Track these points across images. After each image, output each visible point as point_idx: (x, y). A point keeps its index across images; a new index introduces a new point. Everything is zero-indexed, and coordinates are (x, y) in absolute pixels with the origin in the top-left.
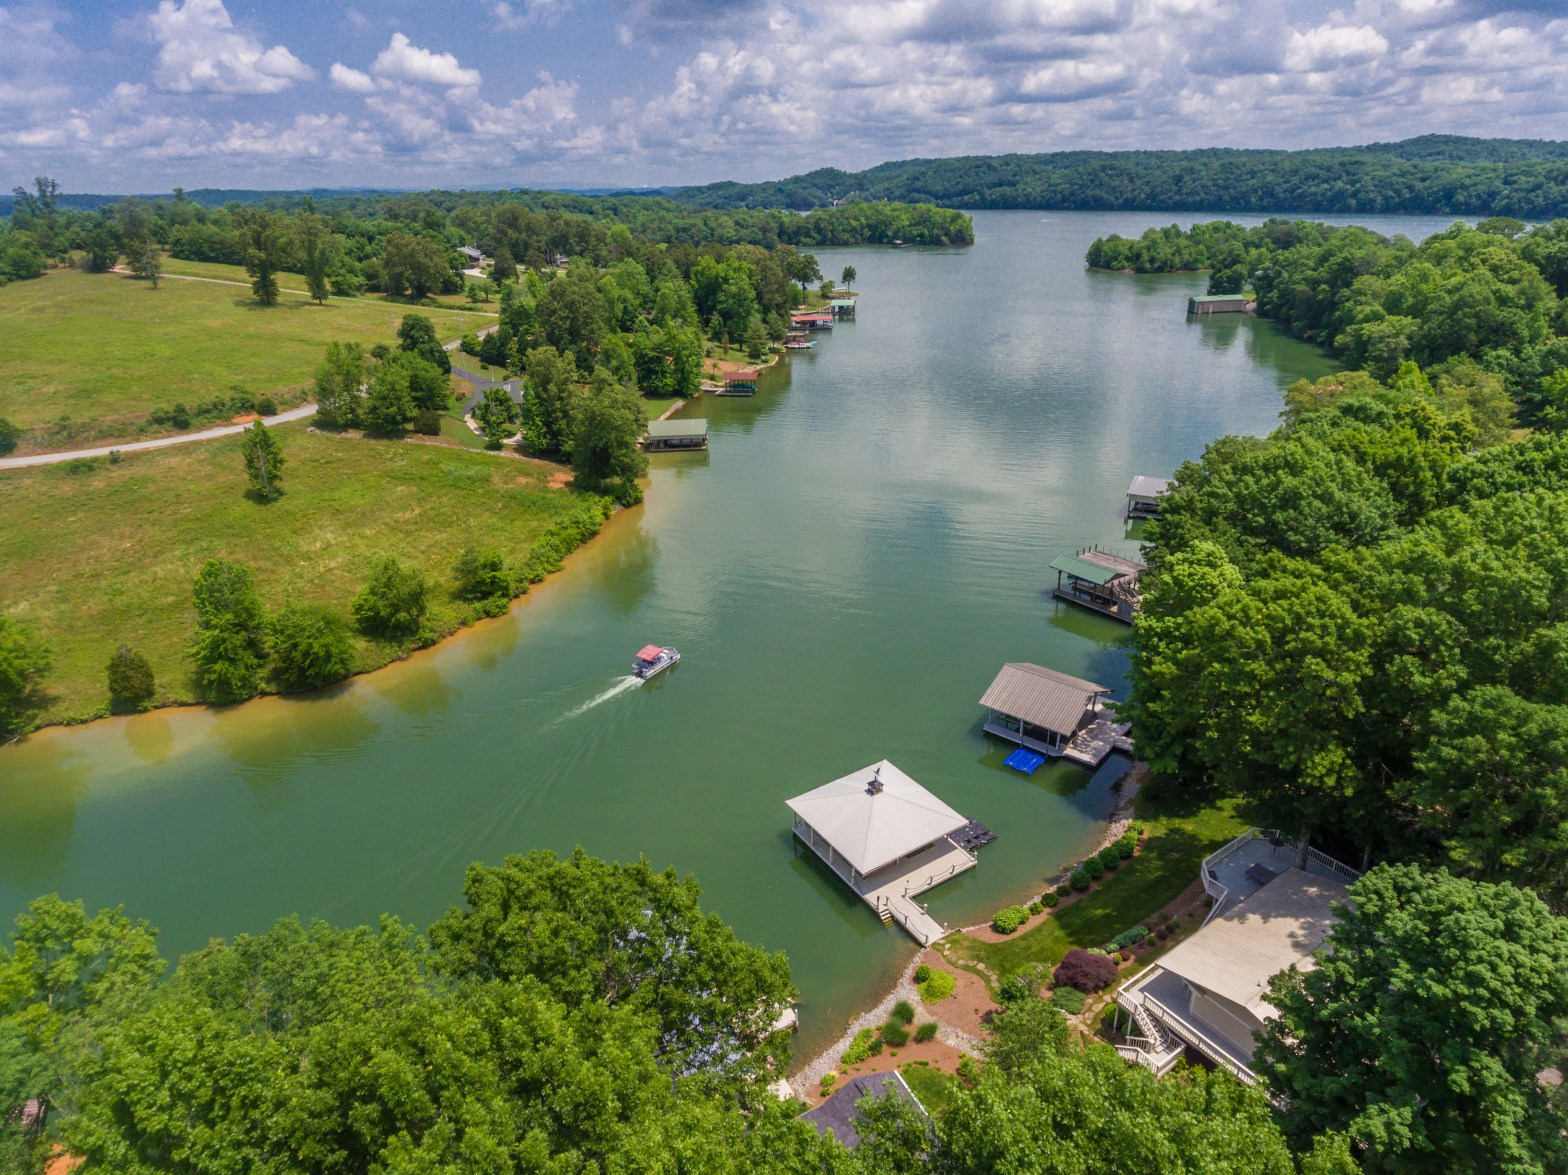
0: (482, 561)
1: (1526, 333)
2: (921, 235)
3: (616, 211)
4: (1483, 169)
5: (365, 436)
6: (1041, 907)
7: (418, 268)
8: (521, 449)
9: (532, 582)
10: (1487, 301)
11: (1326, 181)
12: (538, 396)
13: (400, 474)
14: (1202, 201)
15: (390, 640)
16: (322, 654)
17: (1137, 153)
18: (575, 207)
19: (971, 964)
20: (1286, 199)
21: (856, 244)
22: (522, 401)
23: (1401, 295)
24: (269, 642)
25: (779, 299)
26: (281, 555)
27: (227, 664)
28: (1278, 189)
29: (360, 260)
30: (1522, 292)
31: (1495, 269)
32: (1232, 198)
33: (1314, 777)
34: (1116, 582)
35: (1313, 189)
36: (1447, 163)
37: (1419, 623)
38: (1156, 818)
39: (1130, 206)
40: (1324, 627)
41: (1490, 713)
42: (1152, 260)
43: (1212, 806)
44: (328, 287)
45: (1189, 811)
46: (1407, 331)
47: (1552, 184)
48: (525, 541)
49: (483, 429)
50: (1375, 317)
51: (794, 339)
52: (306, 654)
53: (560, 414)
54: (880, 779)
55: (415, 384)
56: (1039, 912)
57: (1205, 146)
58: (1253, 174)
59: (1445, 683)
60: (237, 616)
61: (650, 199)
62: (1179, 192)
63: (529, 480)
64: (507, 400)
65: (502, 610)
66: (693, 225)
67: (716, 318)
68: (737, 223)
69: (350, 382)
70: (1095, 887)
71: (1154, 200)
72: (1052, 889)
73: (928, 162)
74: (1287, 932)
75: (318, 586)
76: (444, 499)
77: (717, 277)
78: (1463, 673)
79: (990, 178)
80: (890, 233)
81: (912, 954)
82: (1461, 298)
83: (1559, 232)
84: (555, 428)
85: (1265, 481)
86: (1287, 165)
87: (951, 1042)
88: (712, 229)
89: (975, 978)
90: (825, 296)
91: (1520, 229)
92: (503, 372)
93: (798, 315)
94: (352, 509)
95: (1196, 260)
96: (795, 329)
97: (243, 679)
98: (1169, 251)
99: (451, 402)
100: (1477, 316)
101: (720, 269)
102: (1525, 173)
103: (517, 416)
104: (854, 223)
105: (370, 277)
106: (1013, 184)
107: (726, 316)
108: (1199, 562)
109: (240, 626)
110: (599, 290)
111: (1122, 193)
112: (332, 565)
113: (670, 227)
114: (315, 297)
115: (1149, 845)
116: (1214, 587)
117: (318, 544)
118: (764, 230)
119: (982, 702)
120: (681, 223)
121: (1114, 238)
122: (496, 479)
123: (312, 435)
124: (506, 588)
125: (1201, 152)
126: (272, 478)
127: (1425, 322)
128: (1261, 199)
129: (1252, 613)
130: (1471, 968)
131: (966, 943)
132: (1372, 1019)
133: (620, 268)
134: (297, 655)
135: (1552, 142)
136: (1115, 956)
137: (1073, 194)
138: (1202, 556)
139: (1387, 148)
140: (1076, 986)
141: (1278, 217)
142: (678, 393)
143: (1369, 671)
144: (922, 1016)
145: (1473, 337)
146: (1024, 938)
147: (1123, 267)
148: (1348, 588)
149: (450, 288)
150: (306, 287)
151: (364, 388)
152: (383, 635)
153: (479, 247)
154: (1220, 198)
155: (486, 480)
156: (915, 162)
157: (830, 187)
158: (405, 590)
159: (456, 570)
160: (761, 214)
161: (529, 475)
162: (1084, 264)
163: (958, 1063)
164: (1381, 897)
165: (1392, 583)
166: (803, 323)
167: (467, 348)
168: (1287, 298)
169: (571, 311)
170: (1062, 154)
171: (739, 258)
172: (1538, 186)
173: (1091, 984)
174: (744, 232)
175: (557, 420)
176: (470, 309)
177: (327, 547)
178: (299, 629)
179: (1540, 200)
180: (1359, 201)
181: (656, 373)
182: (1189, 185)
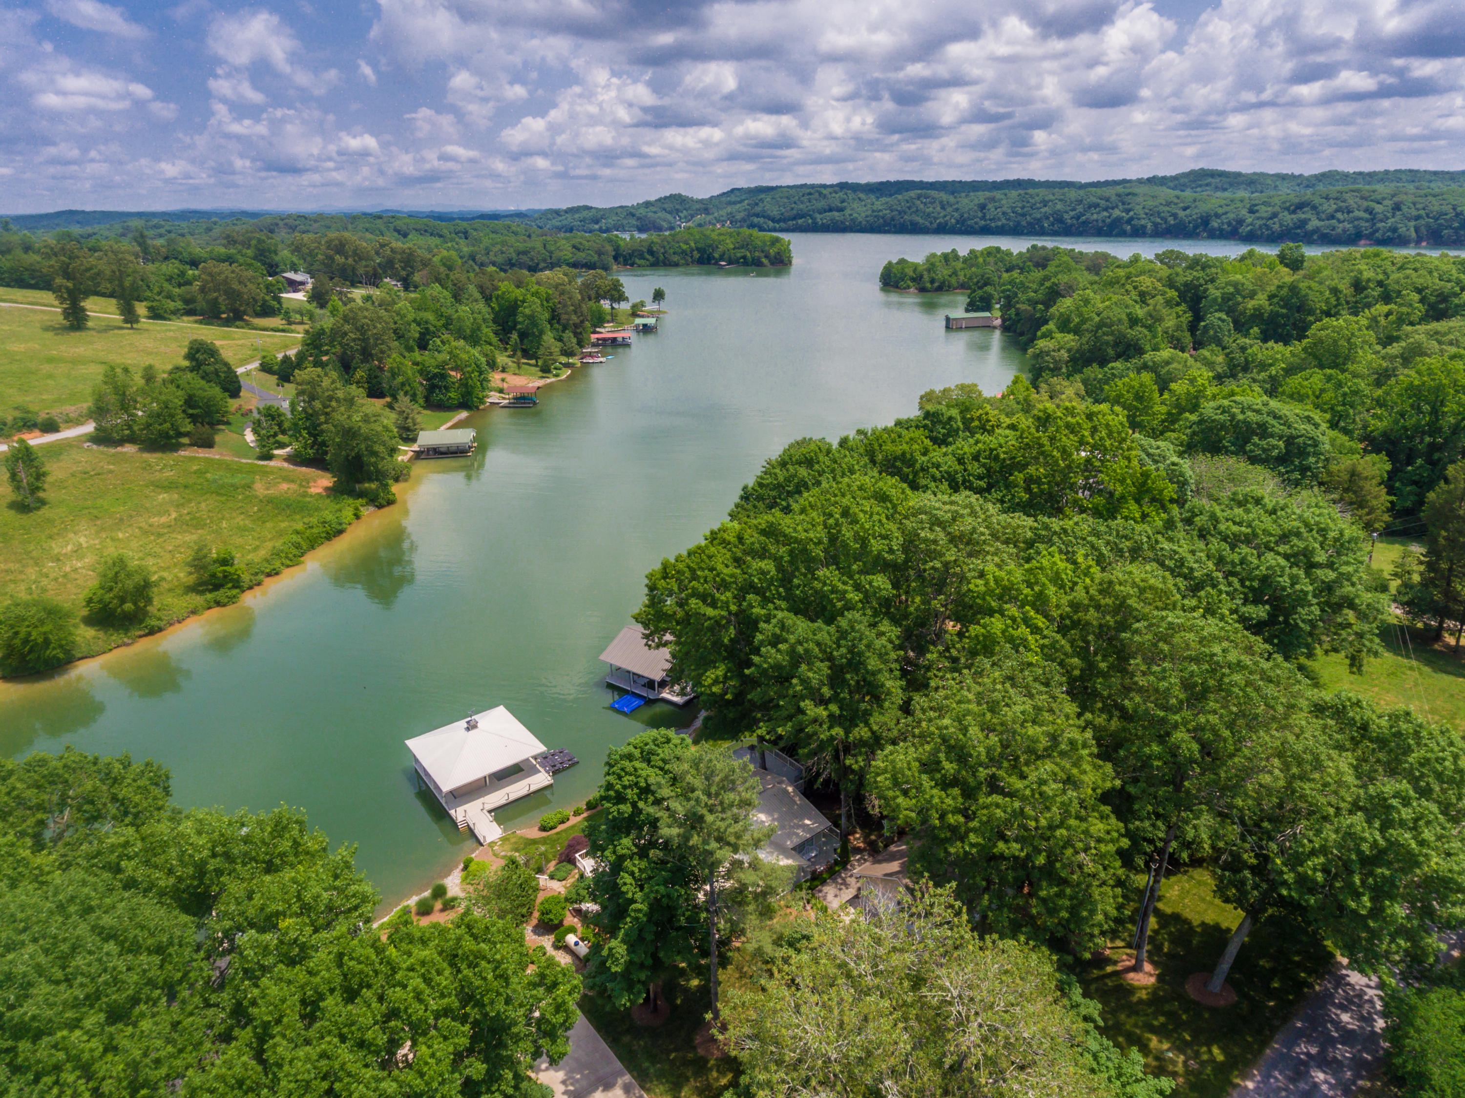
0: (213, 556)
1: (1148, 347)
2: (744, 257)
4: (1234, 200)
5: (140, 450)
6: (583, 810)
7: (233, 295)
8: (289, 459)
9: (269, 575)
10: (1121, 323)
11: (1106, 209)
12: (304, 412)
13: (166, 483)
14: (1003, 226)
15: (117, 628)
16: (40, 640)
20: (1072, 225)
21: (682, 265)
22: (291, 416)
23: (1068, 316)
25: (575, 319)
26: (32, 558)
28: (1066, 216)
29: (180, 285)
30: (1148, 314)
32: (1029, 223)
35: (1095, 216)
36: (1204, 194)
39: (942, 230)
42: (932, 281)
44: (142, 311)
46: (1068, 346)
47: (1286, 213)
48: (270, 540)
49: (259, 442)
50: (1046, 335)
51: (590, 355)
52: (26, 641)
53: (324, 427)
55: (190, 402)
56: (579, 814)
58: (1045, 203)
62: (983, 218)
63: (291, 486)
64: (280, 415)
65: (233, 600)
67: (511, 337)
68: (573, 246)
69: (128, 401)
72: (594, 796)
75: (60, 584)
76: (203, 505)
77: (516, 300)
79: (822, 204)
80: (716, 255)
82: (1101, 320)
88: (551, 252)
90: (634, 315)
93: (606, 331)
94: (111, 515)
96: (594, 345)
98: (947, 272)
99: (233, 418)
100: (1112, 334)
101: (518, 293)
102: (1265, 203)
104: (684, 247)
105: (187, 302)
106: (841, 210)
107: (523, 335)
110: (398, 314)
111: (936, 218)
112: (79, 565)
114: (126, 321)
117: (69, 548)
118: (600, 253)
119: (599, 656)
120: (521, 246)
121: (902, 261)
122: (258, 486)
123: (89, 450)
124: (239, 581)
126: (34, 490)
127: (1080, 339)
128: (1053, 224)
131: (513, 840)
134: (18, 642)
135: (1301, 176)
137: (893, 219)
140: (570, 861)
142: (464, 405)
144: (453, 893)
145: (1111, 352)
146: (559, 833)
147: (909, 287)
149: (267, 311)
150: (116, 310)
152: (112, 625)
153: (308, 273)
155: (248, 487)
157: (678, 211)
158: (130, 584)
159: (191, 565)
161: (292, 481)
166: (604, 339)
167: (265, 367)
168: (1021, 316)
171: (538, 283)
172: (1275, 215)
174: (580, 255)
175: (321, 432)
176: (283, 331)
177: (77, 549)
178: (21, 619)
179: (1276, 227)
180: (1133, 226)
181: (440, 388)
182: (992, 212)
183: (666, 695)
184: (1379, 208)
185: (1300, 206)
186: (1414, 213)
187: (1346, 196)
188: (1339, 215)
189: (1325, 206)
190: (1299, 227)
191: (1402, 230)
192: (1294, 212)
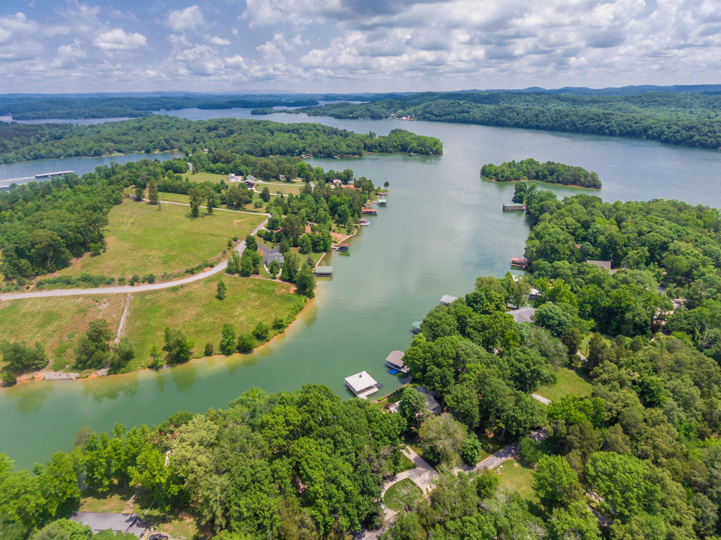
0: (278, 320)
2: (421, 150)
5: (240, 276)
7: (240, 199)
8: (281, 279)
9: (289, 323)
10: (554, 242)
11: (597, 121)
12: (287, 265)
13: (252, 289)
15: (261, 340)
16: (247, 343)
20: (580, 128)
21: (396, 152)
22: (282, 264)
23: (539, 232)
24: (236, 341)
25: (358, 208)
26: (230, 316)
27: (230, 346)
28: (578, 124)
31: (567, 225)
35: (591, 124)
46: (536, 246)
47: (684, 131)
48: (286, 311)
49: (270, 272)
51: (363, 222)
53: (293, 271)
54: (362, 374)
55: (253, 260)
56: (386, 399)
58: (567, 116)
60: (232, 335)
64: (278, 263)
65: (284, 331)
67: (337, 216)
68: (347, 145)
70: (397, 395)
71: (527, 123)
76: (265, 298)
80: (409, 149)
84: (291, 274)
86: (581, 113)
90: (377, 194)
92: (271, 244)
94: (243, 301)
97: (232, 349)
98: (509, 173)
99: (260, 261)
100: (550, 246)
101: (338, 199)
102: (675, 124)
103: (280, 267)
104: (395, 144)
105: (222, 200)
107: (340, 216)
109: (233, 338)
111: (514, 120)
112: (243, 319)
114: (209, 212)
118: (358, 148)
119: (386, 359)
120: (325, 144)
121: (490, 165)
122: (276, 290)
123: (227, 276)
124: (284, 326)
126: (224, 293)
127: (540, 244)
128: (571, 127)
142: (325, 250)
147: (493, 178)
154: (554, 125)
155: (274, 291)
157: (390, 107)
158: (264, 328)
161: (285, 288)
162: (480, 174)
166: (367, 212)
167: (260, 235)
169: (292, 226)
171: (345, 194)
172: (678, 131)
177: (240, 313)
179: (679, 138)
180: (610, 131)
182: (541, 118)
183: (402, 370)
185: (691, 128)
188: (709, 134)
189: (703, 129)
190: (689, 139)
192: (688, 131)
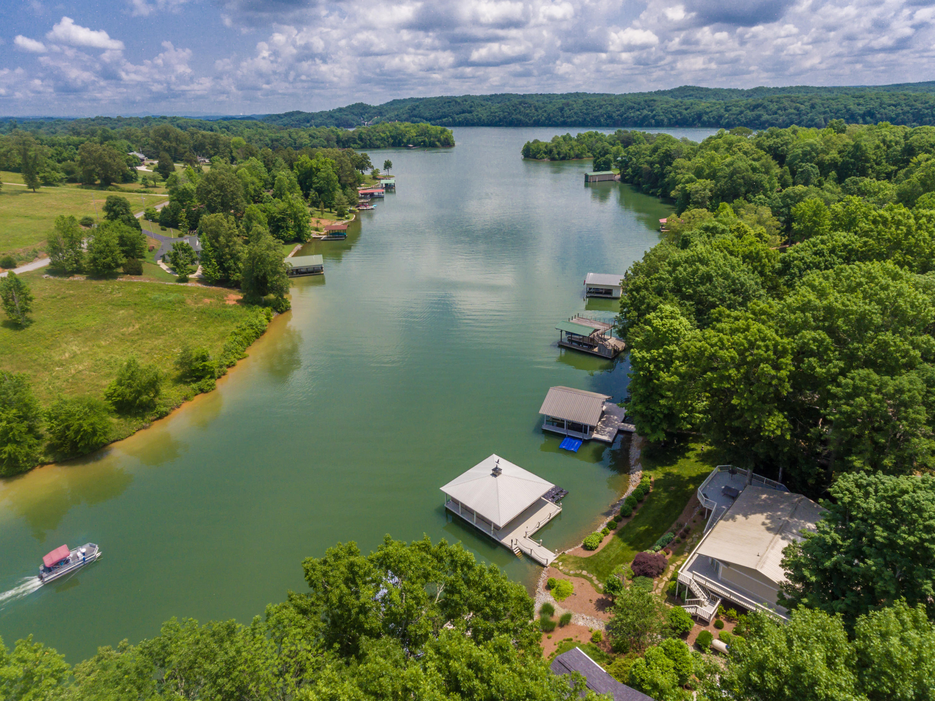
0: (194, 356)
1: (768, 186)
2: (424, 141)
3: (228, 128)
4: (715, 104)
5: (87, 278)
6: (608, 531)
7: (105, 166)
9: (228, 367)
10: (747, 170)
11: (638, 110)
12: (212, 245)
13: (120, 303)
14: (575, 121)
15: (135, 415)
16: (90, 430)
17: (537, 95)
18: (201, 126)
19: (578, 572)
20: (618, 120)
21: (385, 147)
22: (200, 248)
23: (703, 168)
24: (43, 427)
25: (351, 180)
26: (39, 365)
27: (15, 446)
28: (614, 114)
29: (59, 162)
30: (762, 165)
31: (745, 153)
32: (592, 119)
33: (769, 431)
34: (595, 334)
35: (632, 115)
36: (697, 101)
37: (814, 340)
38: (654, 468)
39: (537, 124)
40: (767, 347)
41: (865, 384)
42: (559, 153)
43: (684, 457)
44: (39, 180)
45: (672, 462)
46: (709, 187)
47: (748, 111)
48: (218, 340)
49: (173, 270)
50: (691, 181)
51: (363, 204)
52: (77, 432)
53: (228, 257)
54: (499, 466)
55: (122, 241)
56: (608, 534)
57: (573, 91)
58: (601, 107)
59: (833, 370)
60: (19, 409)
61: (250, 122)
62: (562, 116)
63: (212, 300)
64: (190, 249)
65: (212, 387)
66: (283, 137)
67: (312, 193)
68: (310, 136)
69: (74, 242)
70: (635, 514)
71: (550, 120)
72: (610, 518)
73: (418, 100)
74: (760, 522)
75: (72, 383)
76: (155, 317)
77: (311, 168)
78: (841, 364)
79: (457, 109)
80: (405, 141)
81: (540, 573)
82: (735, 169)
83: (772, 134)
84: (226, 265)
85: (690, 270)
86: (617, 101)
87: (581, 623)
88: (295, 140)
89: (583, 580)
90: (375, 178)
91: (750, 133)
92: (178, 232)
93: (361, 189)
94: (88, 329)
95: (582, 153)
96: (361, 198)
97: (27, 455)
98: (567, 148)
99: (146, 253)
100: (743, 178)
101: (313, 162)
102: (734, 105)
103: (197, 259)
104: (383, 135)
105: (68, 173)
106: (470, 112)
107: (320, 191)
108: (666, 317)
109: (23, 418)
110: (239, 177)
111: (532, 117)
112: (81, 368)
113: (267, 139)
114: (30, 187)
115: (656, 484)
116: (678, 330)
117: (67, 355)
118: (328, 139)
119: (541, 412)
120: (273, 136)
121: (536, 141)
122: (189, 301)
123: (47, 280)
124: (213, 372)
125: (571, 94)
126: (25, 310)
127: (718, 182)
128: (606, 120)
129: (725, 342)
130: (927, 523)
131: (571, 560)
132: (870, 562)
133: (247, 163)
134: (70, 434)
135: (742, 90)
136: (661, 552)
137: (505, 117)
138: (668, 313)
139: (663, 93)
140: (647, 575)
141: (622, 129)
142: (298, 239)
143: (793, 369)
144: (559, 612)
145: (743, 190)
146: (604, 551)
147: (543, 158)
148: (771, 323)
149: (128, 179)
150: (23, 180)
151: (85, 245)
152: (130, 413)
153: (143, 152)
154: (585, 119)
155: (182, 302)
156: (412, 99)
157: (362, 114)
158: (144, 379)
159: (177, 363)
160: (324, 130)
161: (211, 297)
162: (521, 156)
163: (590, 636)
164: (851, 493)
165: (796, 318)
166: (365, 194)
167: (149, 216)
168: (637, 171)
169: (222, 191)
170: (496, 96)
171: (324, 156)
172: (741, 112)
173: (655, 572)
174: (315, 141)
175: (227, 260)
176: (145, 192)
177: (74, 356)
178: (70, 415)
181: (283, 228)
182: (567, 112)
183: (595, 435)
184: (802, 107)
185: (756, 107)
186: (822, 109)
187: (784, 100)
188: (779, 112)
189: (771, 106)
190: (756, 119)
191: (817, 120)
192: (753, 110)
